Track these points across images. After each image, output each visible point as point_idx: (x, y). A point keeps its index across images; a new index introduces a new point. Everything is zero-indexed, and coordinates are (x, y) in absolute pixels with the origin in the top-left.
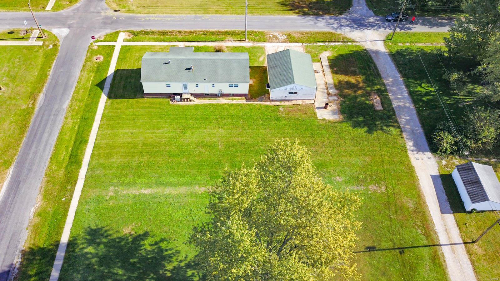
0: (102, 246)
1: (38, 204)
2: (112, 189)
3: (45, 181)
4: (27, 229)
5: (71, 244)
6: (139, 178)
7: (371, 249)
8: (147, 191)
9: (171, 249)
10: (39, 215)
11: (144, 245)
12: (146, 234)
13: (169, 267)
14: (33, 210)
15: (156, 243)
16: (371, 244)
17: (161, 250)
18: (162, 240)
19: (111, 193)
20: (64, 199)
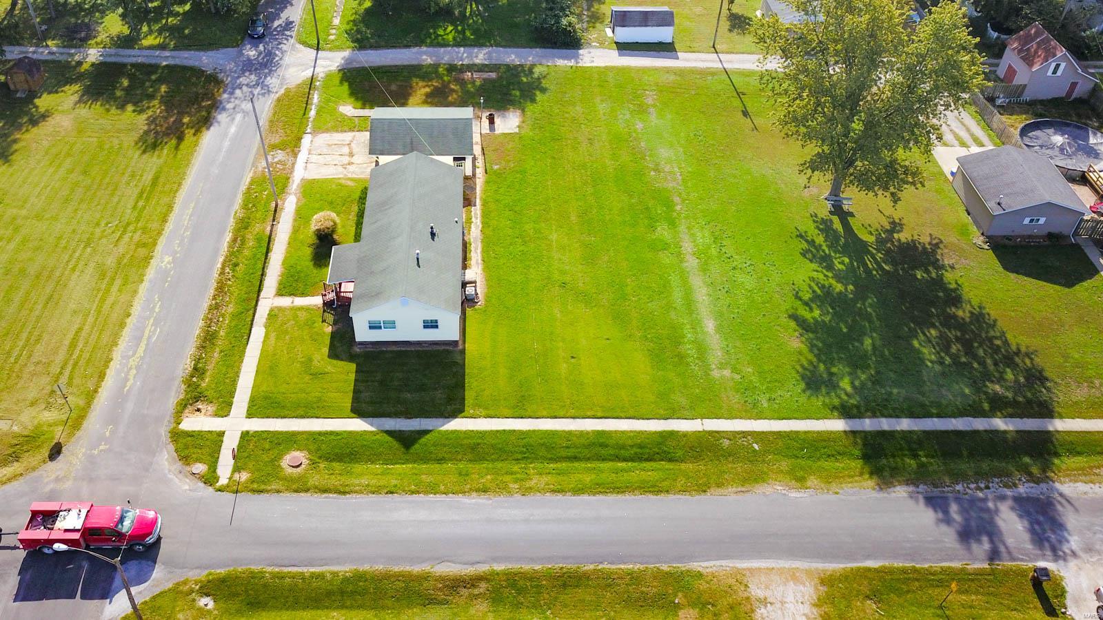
0: (834, 370)
1: (779, 488)
2: (716, 374)
3: (720, 491)
4: (837, 493)
5: (845, 412)
6: (683, 337)
7: (745, 113)
8: (710, 325)
9: (810, 287)
10: (801, 480)
11: (814, 318)
12: (794, 317)
13: (839, 287)
14: (794, 494)
15: (806, 304)
16: (740, 114)
17: (816, 297)
18: (797, 297)
19: (727, 373)
20: (756, 446)
